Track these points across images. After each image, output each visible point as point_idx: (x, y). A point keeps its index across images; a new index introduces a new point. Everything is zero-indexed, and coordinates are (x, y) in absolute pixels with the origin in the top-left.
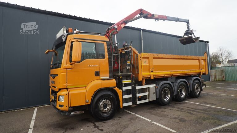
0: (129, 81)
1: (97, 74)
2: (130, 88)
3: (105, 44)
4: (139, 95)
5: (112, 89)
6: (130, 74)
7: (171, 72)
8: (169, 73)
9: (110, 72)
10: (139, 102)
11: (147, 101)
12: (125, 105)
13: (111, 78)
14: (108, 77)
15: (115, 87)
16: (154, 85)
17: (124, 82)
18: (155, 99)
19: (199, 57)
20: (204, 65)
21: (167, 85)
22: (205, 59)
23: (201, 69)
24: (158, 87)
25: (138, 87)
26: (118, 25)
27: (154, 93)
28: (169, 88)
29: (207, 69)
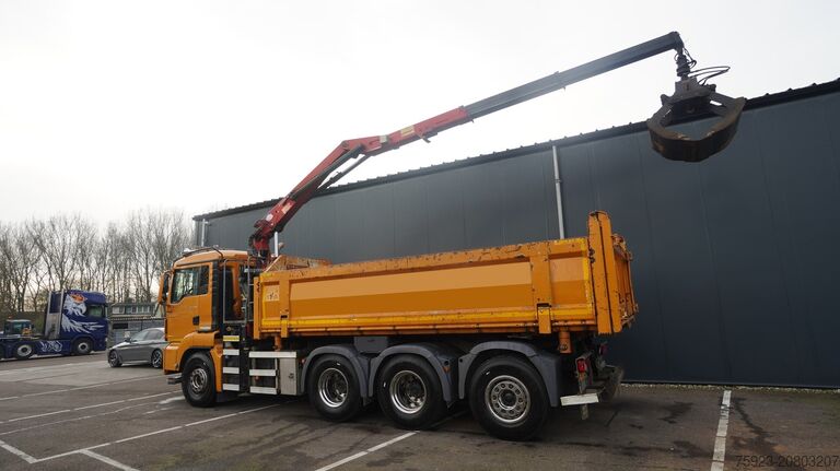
0: (236, 339)
1: (196, 321)
2: (236, 352)
3: (212, 265)
4: (253, 372)
5: (206, 350)
6: (240, 322)
7: (350, 319)
8: (343, 322)
9: (214, 317)
10: (254, 390)
11: (272, 391)
12: (227, 387)
13: (212, 329)
14: (209, 328)
15: (212, 347)
16: (293, 355)
17: (226, 338)
18: (295, 393)
19: (525, 250)
20: (583, 282)
21: (338, 359)
22: (592, 252)
23: (539, 305)
24: (306, 361)
25: (253, 355)
26: (275, 213)
27: (291, 376)
28: (343, 368)
29: (603, 303)
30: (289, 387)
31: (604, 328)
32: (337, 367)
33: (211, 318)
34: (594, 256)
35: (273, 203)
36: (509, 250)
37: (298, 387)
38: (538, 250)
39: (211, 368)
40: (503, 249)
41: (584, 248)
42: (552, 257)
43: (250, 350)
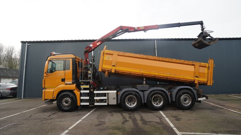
0: (88, 87)
1: (63, 80)
2: (87, 91)
3: (71, 60)
4: (97, 98)
5: (71, 91)
6: (89, 81)
9: (73, 79)
10: (96, 104)
11: (106, 104)
12: (83, 104)
13: (73, 83)
14: (71, 83)
15: (74, 90)
16: (115, 92)
17: (82, 87)
18: (116, 104)
19: (194, 63)
20: (206, 73)
21: (133, 92)
22: (209, 67)
23: (196, 77)
24: (120, 93)
25: (95, 92)
26: (94, 44)
27: (114, 98)
28: (135, 95)
29: (209, 79)
30: (113, 102)
31: (209, 84)
32: (133, 95)
33: (72, 79)
34: (210, 68)
35: (93, 41)
36: (191, 62)
37: (117, 102)
38: (197, 64)
39: (74, 97)
40: (189, 61)
41: (208, 66)
42: (200, 66)
43: (94, 90)
